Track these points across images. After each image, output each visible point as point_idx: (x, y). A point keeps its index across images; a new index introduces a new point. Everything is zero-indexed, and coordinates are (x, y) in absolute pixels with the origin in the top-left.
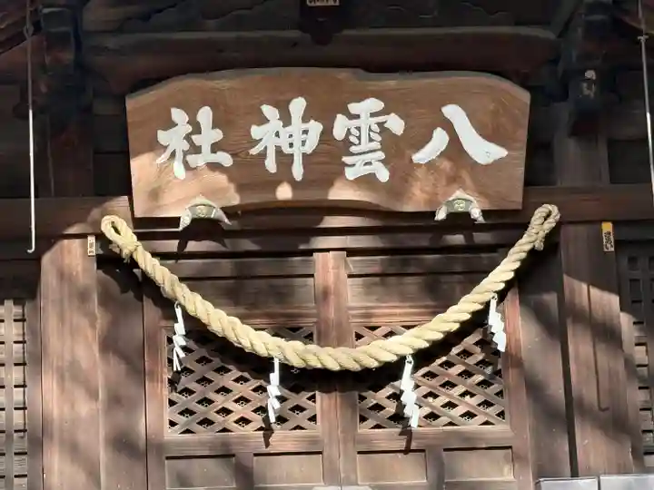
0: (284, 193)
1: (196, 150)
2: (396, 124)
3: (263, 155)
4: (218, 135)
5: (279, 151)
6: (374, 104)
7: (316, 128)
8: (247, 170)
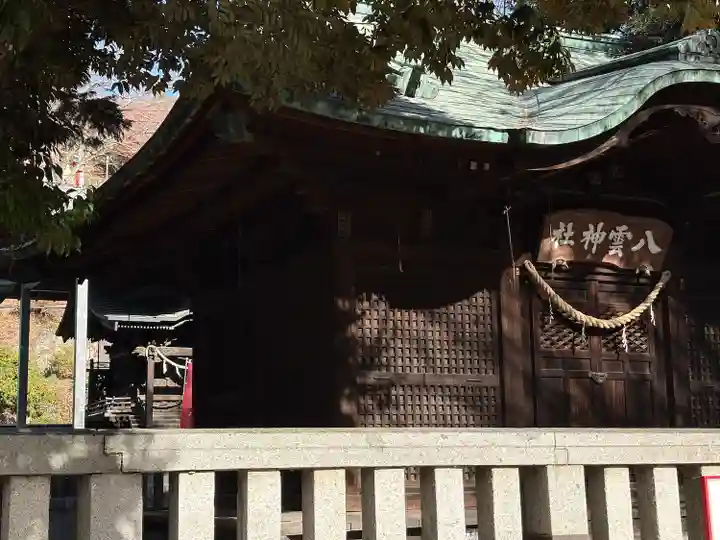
0: (589, 257)
1: (564, 238)
2: (629, 236)
3: (584, 243)
4: (572, 233)
5: (590, 241)
6: (624, 227)
7: (604, 234)
8: (578, 247)
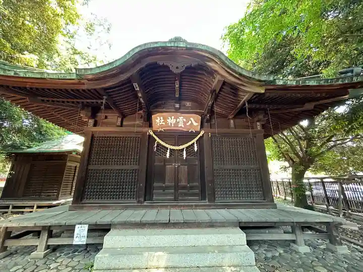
0: (171, 128)
1: (160, 122)
4: (163, 120)
5: (170, 123)
6: (182, 117)
8: (167, 125)
